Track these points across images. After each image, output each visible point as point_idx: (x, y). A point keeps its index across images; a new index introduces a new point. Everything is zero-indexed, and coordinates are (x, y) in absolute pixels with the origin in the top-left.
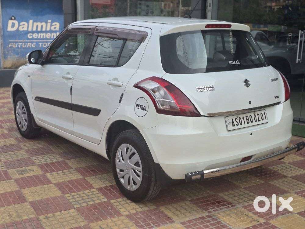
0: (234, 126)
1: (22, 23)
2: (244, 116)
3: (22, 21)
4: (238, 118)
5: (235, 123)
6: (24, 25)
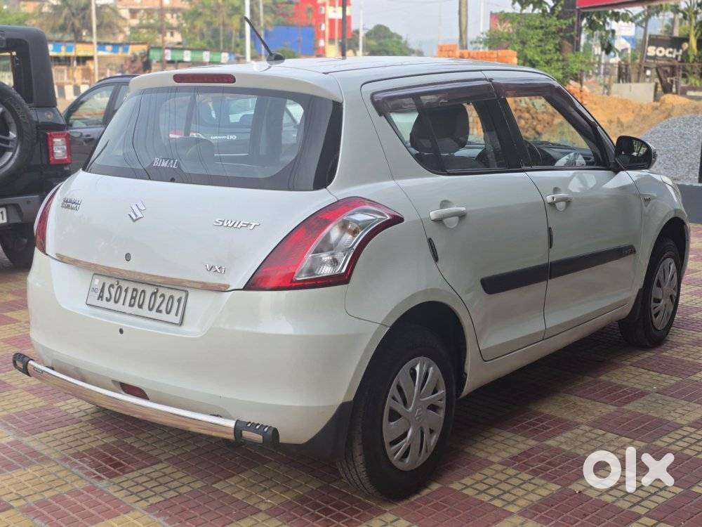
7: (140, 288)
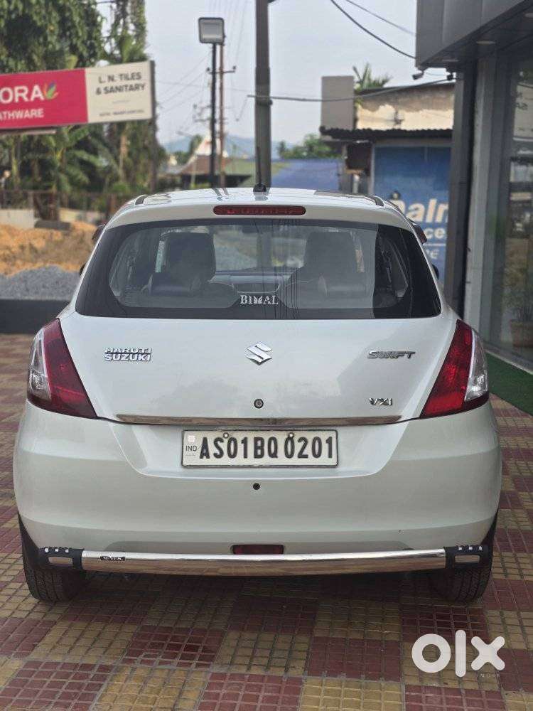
0: (205, 457)
1: (412, 207)
2: (251, 436)
3: (413, 202)
4: (226, 441)
5: (212, 449)
6: (417, 209)
7: (266, 436)
